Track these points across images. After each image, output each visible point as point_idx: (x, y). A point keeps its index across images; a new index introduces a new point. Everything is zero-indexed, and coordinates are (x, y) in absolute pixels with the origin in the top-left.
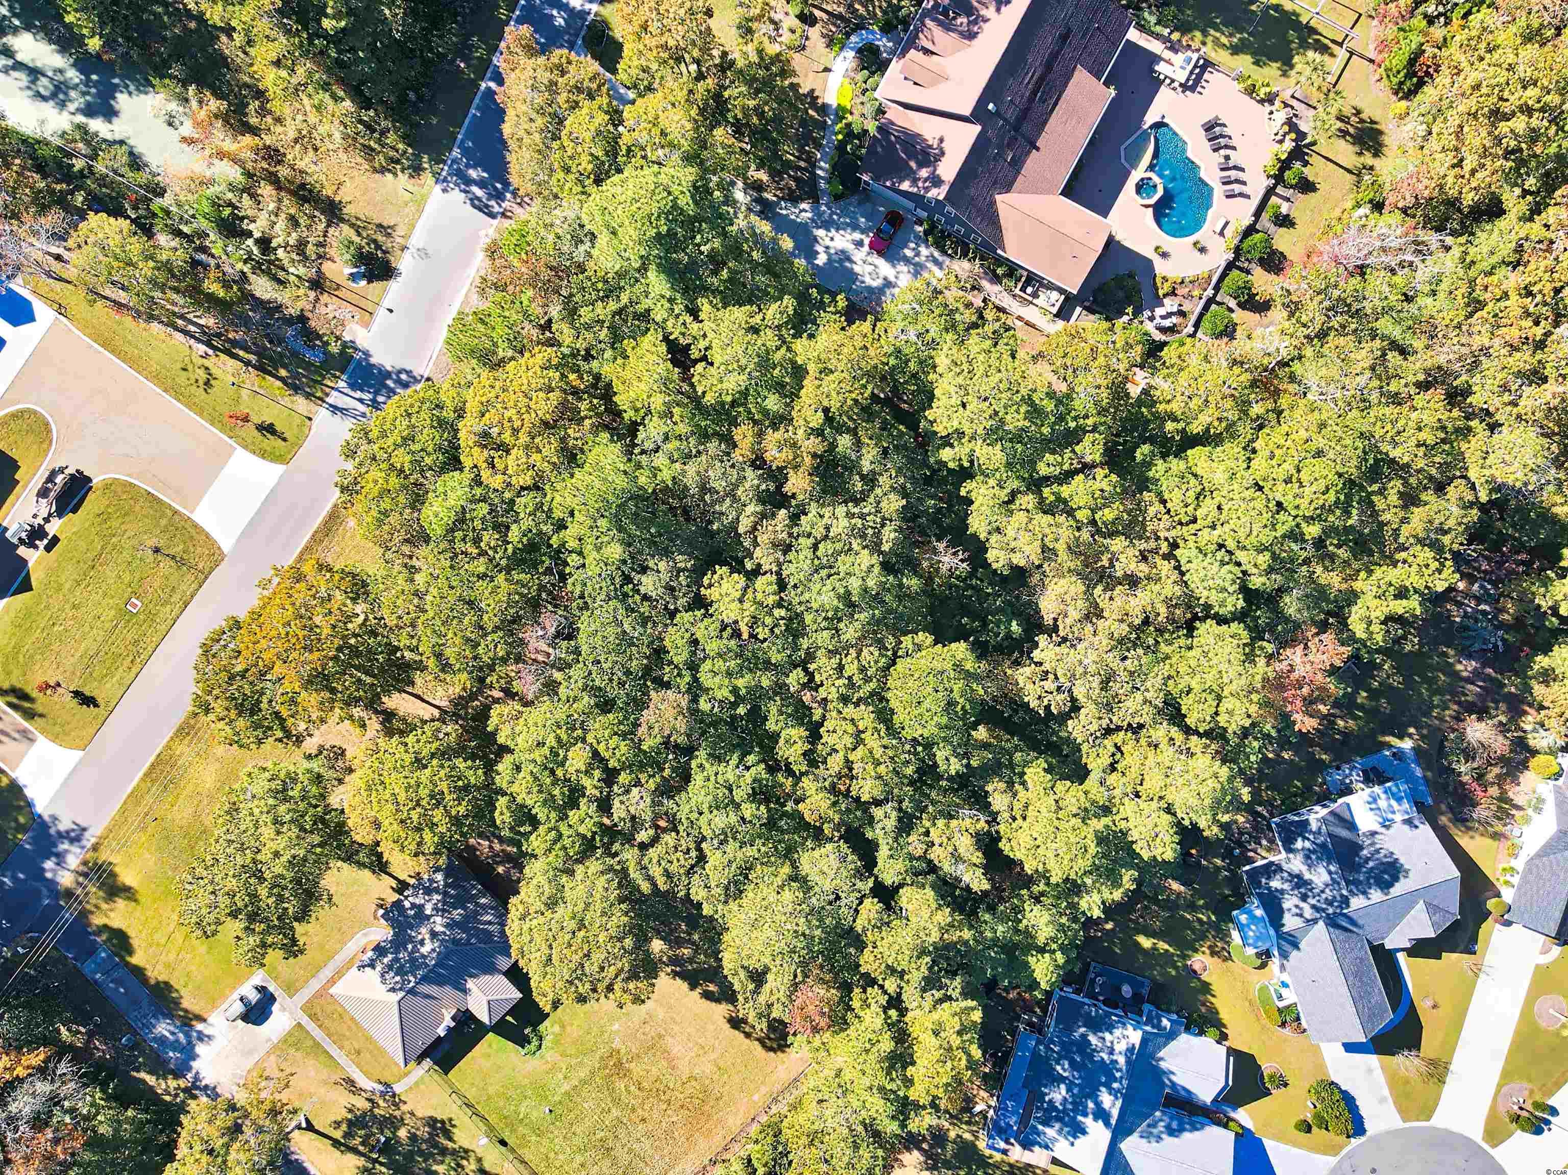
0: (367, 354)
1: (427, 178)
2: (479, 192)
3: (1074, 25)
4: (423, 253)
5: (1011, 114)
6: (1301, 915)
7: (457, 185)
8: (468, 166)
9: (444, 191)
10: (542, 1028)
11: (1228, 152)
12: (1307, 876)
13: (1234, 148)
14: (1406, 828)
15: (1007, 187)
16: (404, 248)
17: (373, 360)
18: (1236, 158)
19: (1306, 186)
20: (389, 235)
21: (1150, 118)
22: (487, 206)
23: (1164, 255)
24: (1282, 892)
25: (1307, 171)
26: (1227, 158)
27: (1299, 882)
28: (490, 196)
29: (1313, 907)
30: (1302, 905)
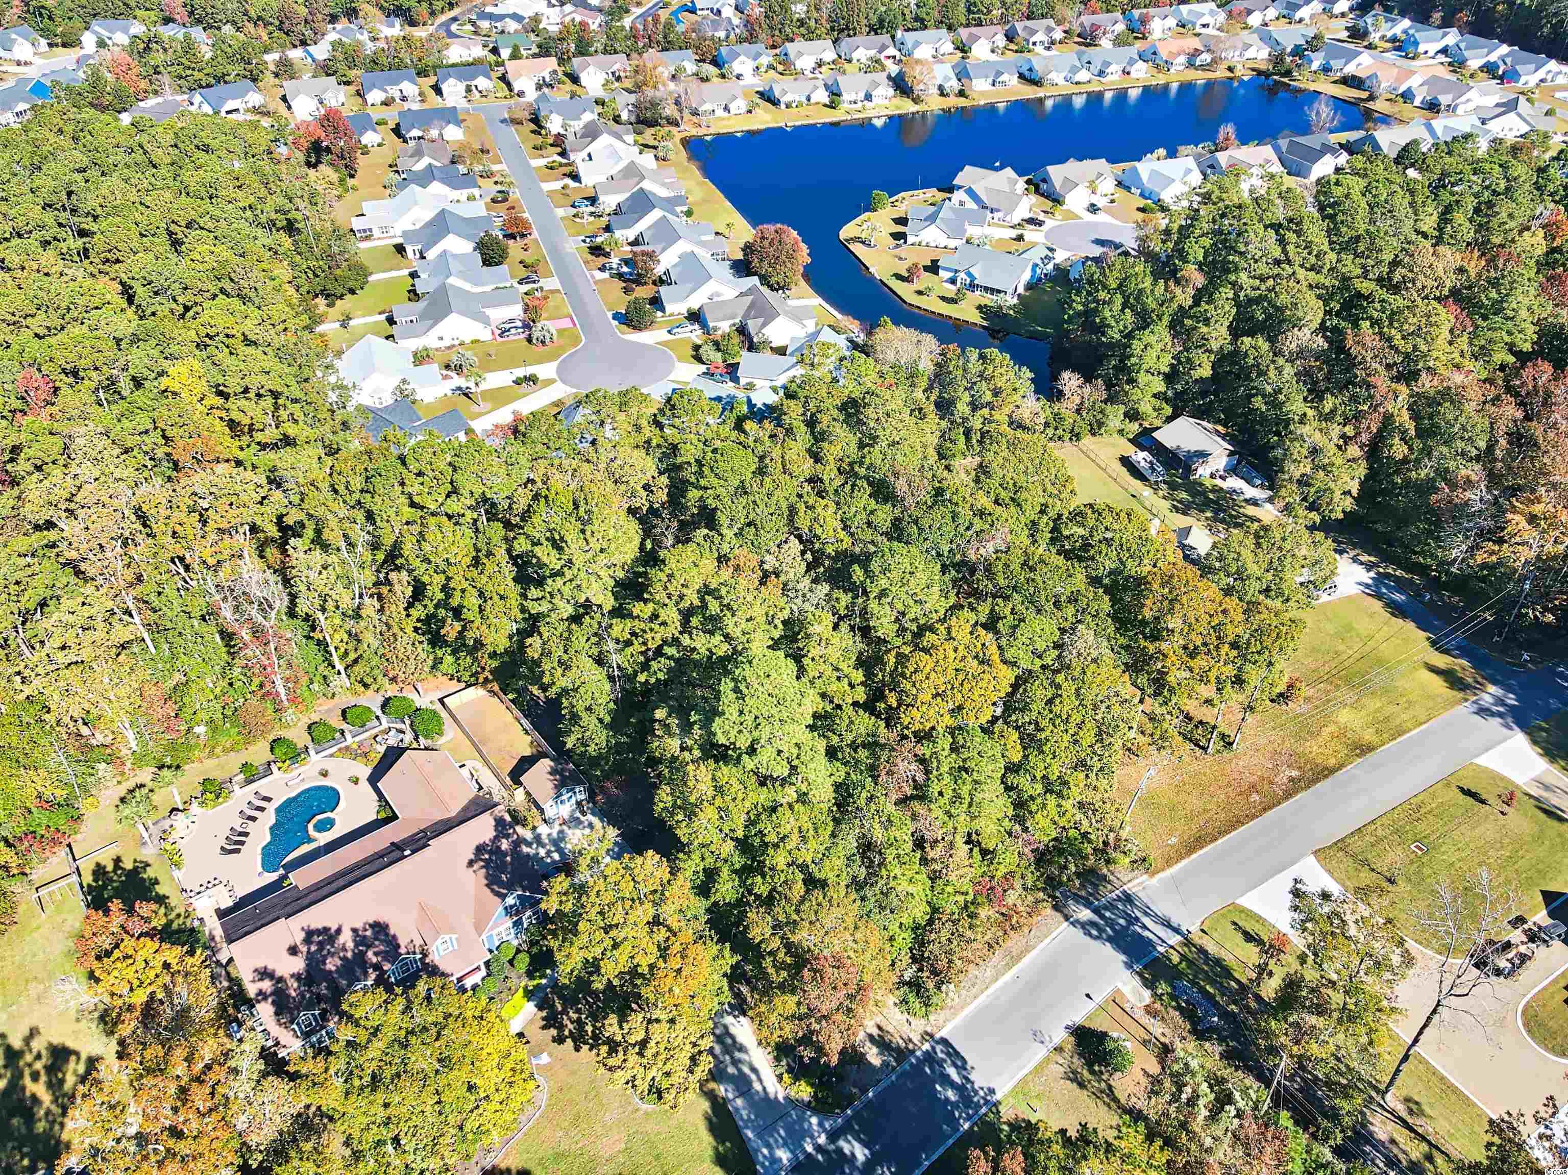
0: (1129, 966)
1: (1007, 1113)
2: (952, 1072)
4: (1037, 1036)
7: (974, 1090)
8: (955, 1105)
9: (992, 1091)
11: (238, 830)
13: (231, 830)
16: (1059, 1049)
17: (1123, 958)
18: (237, 822)
20: (1074, 1072)
22: (948, 1054)
23: (355, 781)
28: (941, 1063)
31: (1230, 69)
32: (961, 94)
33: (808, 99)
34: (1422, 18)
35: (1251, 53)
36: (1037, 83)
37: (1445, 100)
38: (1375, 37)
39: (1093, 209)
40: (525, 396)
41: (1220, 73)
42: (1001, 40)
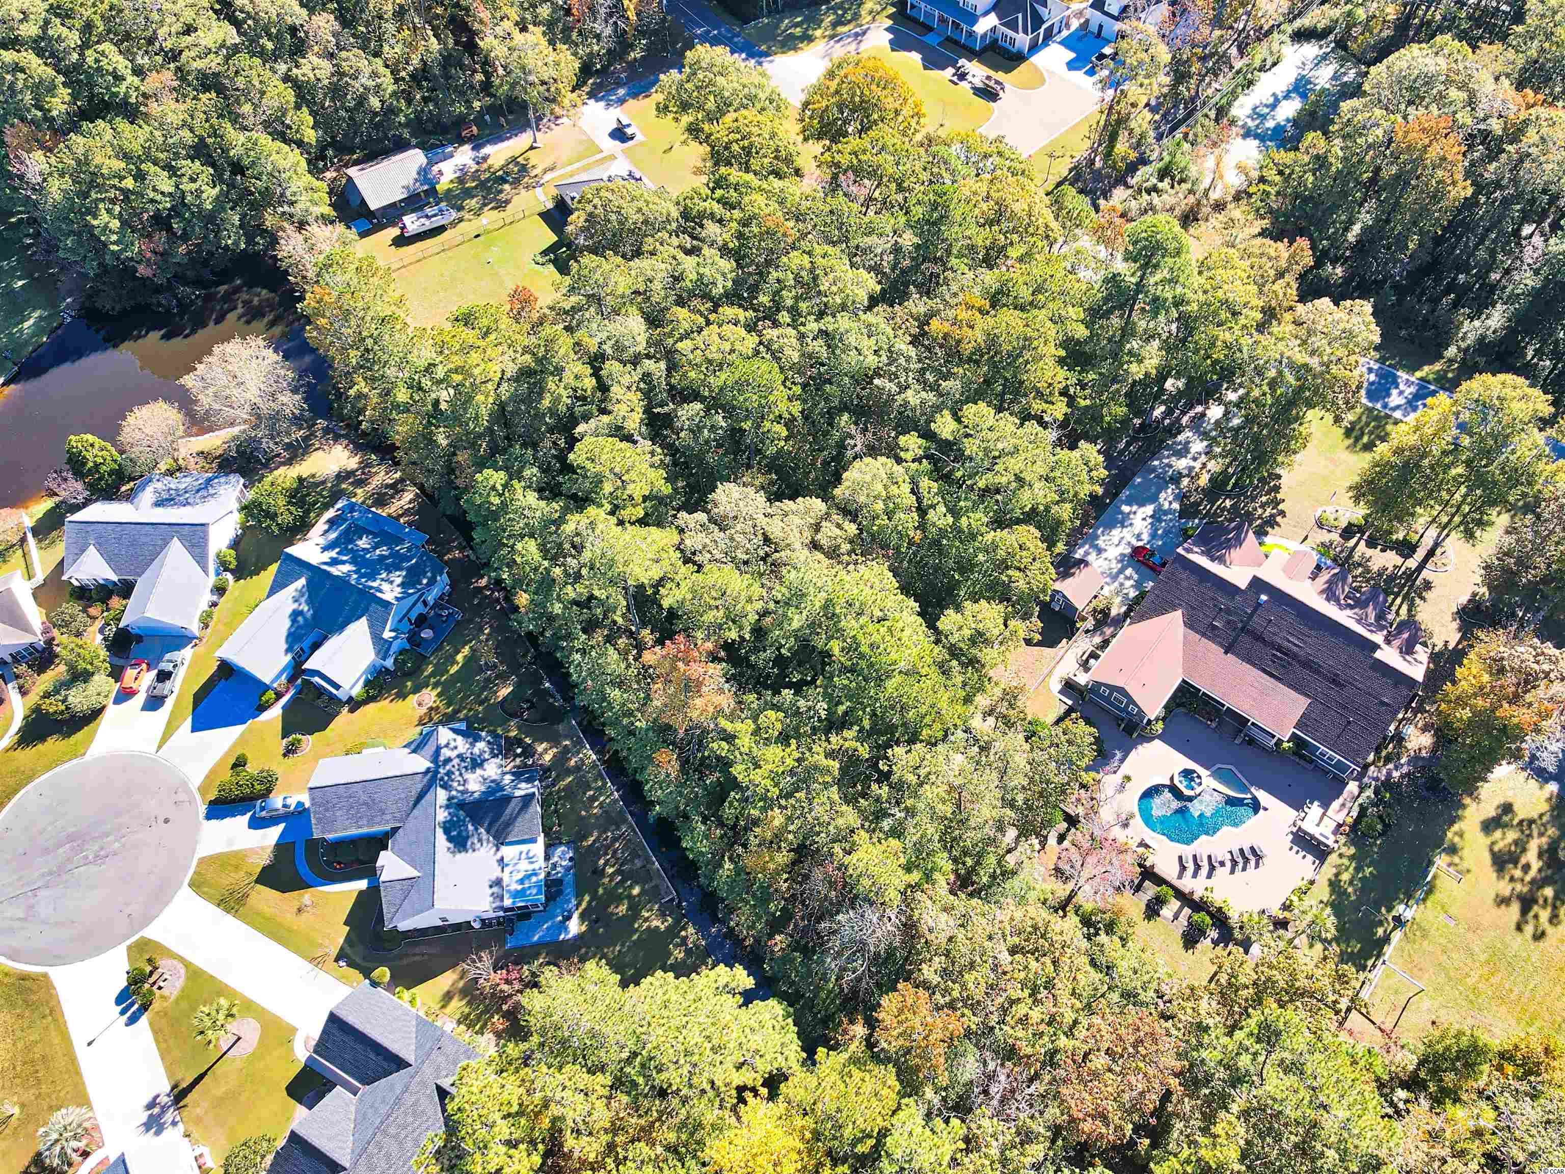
3: (1349, 691)
5: (1257, 622)
6: (447, 746)
10: (551, 266)
11: (1228, 864)
12: (479, 771)
13: (1232, 872)
14: (494, 878)
15: (1190, 624)
18: (1222, 873)
19: (1191, 939)
21: (1263, 796)
23: (1122, 787)
24: (472, 745)
25: (1207, 942)
26: (1222, 864)
27: (476, 763)
29: (449, 760)
30: (456, 753)
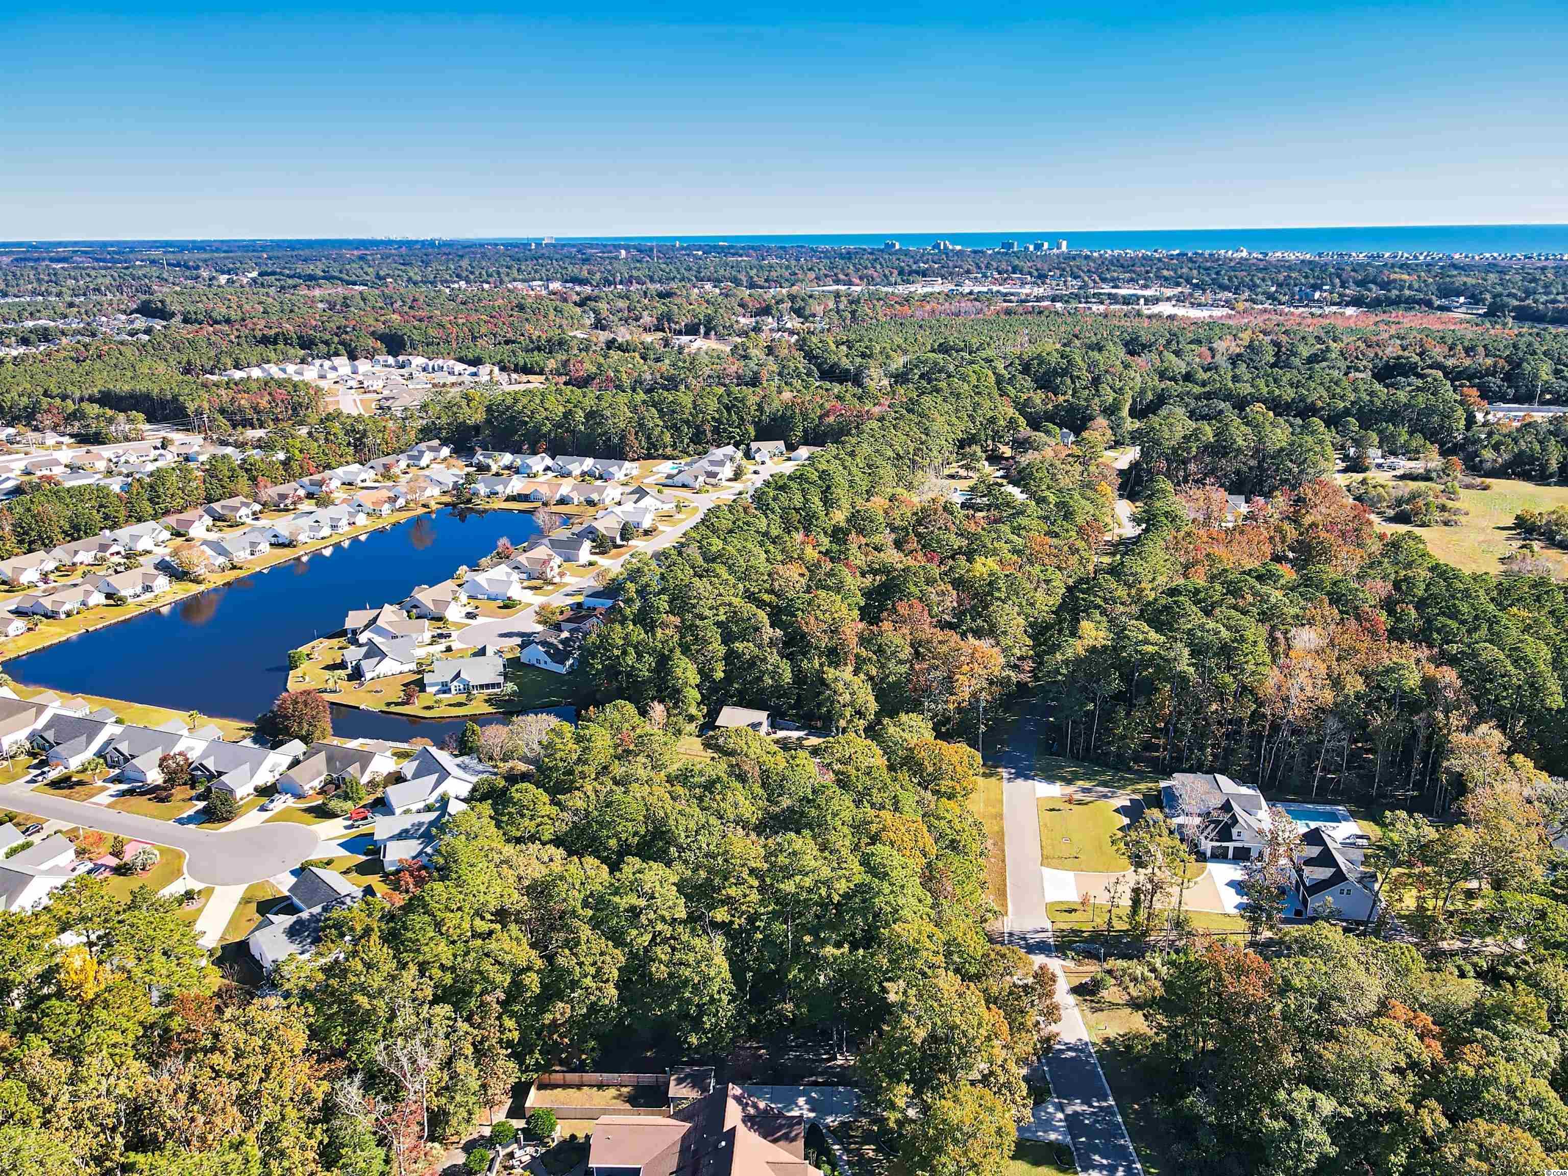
0: (1050, 957)
1: (1097, 1041)
2: (1060, 1047)
7: (1077, 1045)
8: (1078, 1056)
9: (1081, 1040)
15: (685, 1137)
16: (1078, 1004)
17: (1044, 955)
20: (1092, 1008)
28: (1050, 1048)
31: (424, 506)
32: (234, 567)
33: (84, 604)
34: (516, 451)
35: (428, 493)
36: (290, 544)
37: (595, 497)
38: (494, 468)
39: (470, 616)
40: (200, 910)
41: (421, 511)
42: (207, 520)
